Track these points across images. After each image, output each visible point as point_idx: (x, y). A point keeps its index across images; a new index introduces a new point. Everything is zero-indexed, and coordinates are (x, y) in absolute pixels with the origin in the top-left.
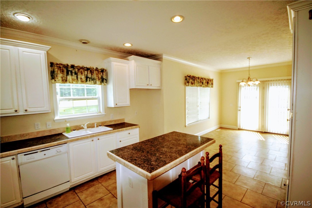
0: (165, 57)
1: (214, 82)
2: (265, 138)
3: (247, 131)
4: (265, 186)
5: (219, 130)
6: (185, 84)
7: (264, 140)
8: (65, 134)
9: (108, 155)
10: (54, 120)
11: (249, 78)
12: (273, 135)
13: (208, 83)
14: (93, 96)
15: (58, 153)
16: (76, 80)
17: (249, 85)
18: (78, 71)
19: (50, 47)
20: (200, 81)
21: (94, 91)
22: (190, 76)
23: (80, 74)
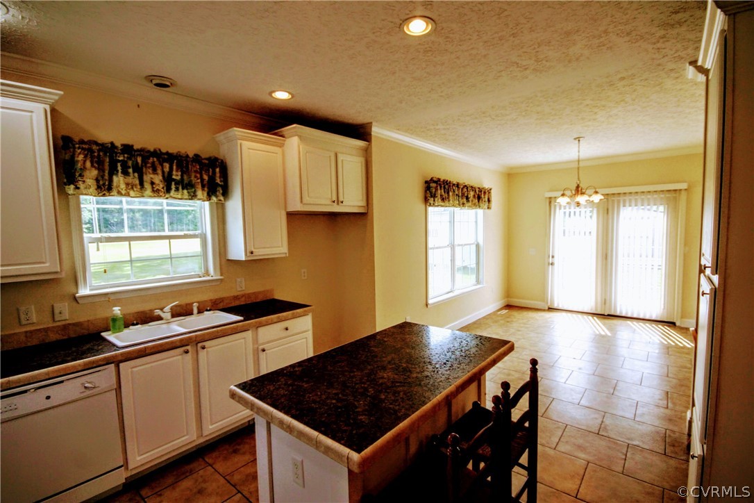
0: (376, 131)
1: (495, 197)
2: (610, 329)
3: (569, 314)
4: (627, 451)
5: (504, 312)
6: (426, 200)
7: (609, 334)
8: (110, 336)
9: (233, 395)
10: (75, 299)
11: (578, 187)
12: (629, 322)
13: (479, 198)
14: (189, 230)
15: (88, 392)
16: (139, 187)
17: (578, 204)
18: (142, 161)
19: (62, 93)
20: (460, 195)
21: (190, 217)
22: (439, 180)
23: (150, 171)
